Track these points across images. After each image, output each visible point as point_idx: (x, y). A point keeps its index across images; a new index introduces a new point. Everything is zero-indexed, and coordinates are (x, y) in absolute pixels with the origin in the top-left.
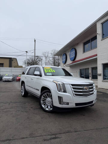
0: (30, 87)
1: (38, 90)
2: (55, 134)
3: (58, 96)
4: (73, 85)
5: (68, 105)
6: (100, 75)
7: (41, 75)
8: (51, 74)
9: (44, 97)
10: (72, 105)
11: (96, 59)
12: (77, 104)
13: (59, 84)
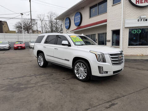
0: (53, 57)
1: (68, 60)
2: (110, 101)
3: (98, 66)
4: (111, 55)
5: (107, 73)
6: (109, 41)
7: (69, 45)
8: (80, 43)
9: (77, 67)
10: (110, 73)
11: (106, 26)
12: (114, 72)
13: (99, 54)
